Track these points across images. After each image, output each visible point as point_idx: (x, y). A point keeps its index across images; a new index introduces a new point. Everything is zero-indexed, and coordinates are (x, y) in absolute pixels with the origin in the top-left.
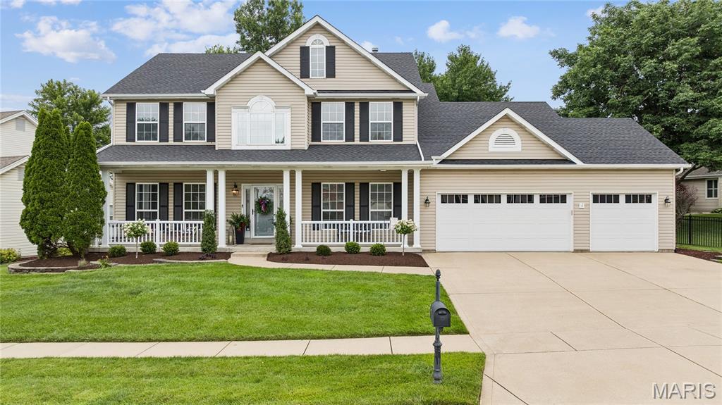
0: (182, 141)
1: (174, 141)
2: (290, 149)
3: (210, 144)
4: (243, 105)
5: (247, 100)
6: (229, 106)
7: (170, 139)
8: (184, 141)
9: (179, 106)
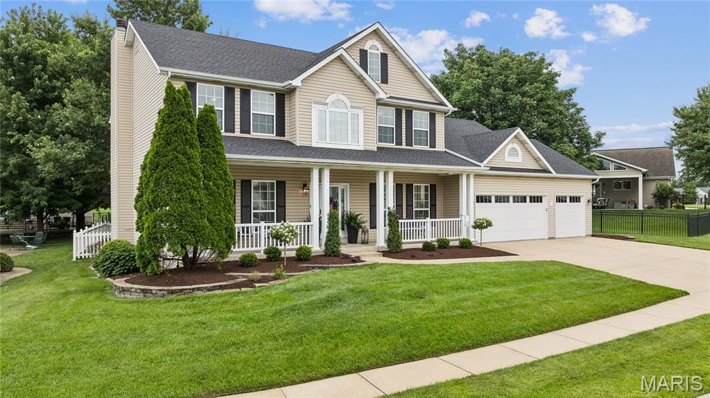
0: (250, 133)
1: (241, 132)
2: (362, 149)
3: (278, 138)
4: (323, 100)
5: (326, 97)
6: (309, 101)
7: (236, 130)
8: (252, 133)
9: (246, 93)
